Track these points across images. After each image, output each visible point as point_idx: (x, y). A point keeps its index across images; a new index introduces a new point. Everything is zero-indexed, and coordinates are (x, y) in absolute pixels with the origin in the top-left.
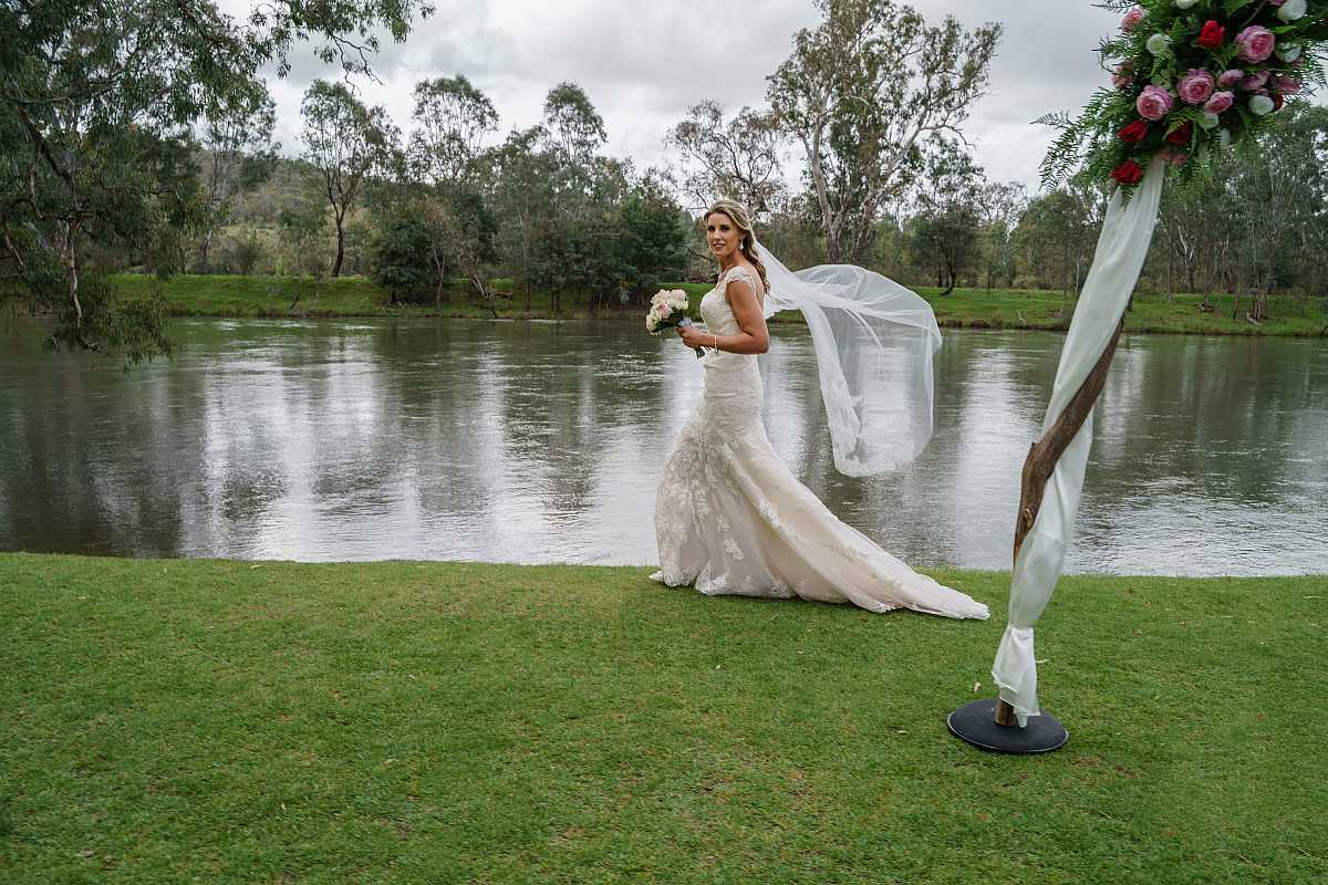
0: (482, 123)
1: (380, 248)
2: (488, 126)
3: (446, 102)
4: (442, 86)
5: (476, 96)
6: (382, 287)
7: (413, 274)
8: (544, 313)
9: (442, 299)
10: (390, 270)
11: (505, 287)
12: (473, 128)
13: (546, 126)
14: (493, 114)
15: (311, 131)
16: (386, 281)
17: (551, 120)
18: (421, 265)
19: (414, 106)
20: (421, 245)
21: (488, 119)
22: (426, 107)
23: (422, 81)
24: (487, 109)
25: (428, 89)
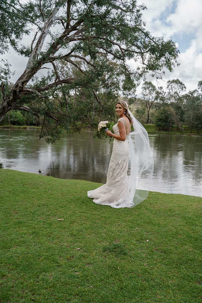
0: (182, 89)
1: (158, 118)
2: (184, 90)
3: (174, 85)
4: (173, 81)
5: (181, 83)
6: (157, 127)
7: (164, 124)
8: (195, 134)
9: (171, 130)
10: (159, 123)
11: (186, 127)
12: (180, 91)
13: (198, 90)
14: (185, 87)
15: (144, 92)
16: (158, 125)
17: (199, 88)
18: (166, 122)
19: (166, 86)
20: (167, 118)
21: (184, 88)
22: (169, 86)
23: (169, 80)
24: (184, 86)
25: (170, 82)
